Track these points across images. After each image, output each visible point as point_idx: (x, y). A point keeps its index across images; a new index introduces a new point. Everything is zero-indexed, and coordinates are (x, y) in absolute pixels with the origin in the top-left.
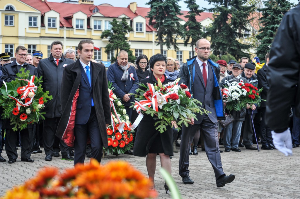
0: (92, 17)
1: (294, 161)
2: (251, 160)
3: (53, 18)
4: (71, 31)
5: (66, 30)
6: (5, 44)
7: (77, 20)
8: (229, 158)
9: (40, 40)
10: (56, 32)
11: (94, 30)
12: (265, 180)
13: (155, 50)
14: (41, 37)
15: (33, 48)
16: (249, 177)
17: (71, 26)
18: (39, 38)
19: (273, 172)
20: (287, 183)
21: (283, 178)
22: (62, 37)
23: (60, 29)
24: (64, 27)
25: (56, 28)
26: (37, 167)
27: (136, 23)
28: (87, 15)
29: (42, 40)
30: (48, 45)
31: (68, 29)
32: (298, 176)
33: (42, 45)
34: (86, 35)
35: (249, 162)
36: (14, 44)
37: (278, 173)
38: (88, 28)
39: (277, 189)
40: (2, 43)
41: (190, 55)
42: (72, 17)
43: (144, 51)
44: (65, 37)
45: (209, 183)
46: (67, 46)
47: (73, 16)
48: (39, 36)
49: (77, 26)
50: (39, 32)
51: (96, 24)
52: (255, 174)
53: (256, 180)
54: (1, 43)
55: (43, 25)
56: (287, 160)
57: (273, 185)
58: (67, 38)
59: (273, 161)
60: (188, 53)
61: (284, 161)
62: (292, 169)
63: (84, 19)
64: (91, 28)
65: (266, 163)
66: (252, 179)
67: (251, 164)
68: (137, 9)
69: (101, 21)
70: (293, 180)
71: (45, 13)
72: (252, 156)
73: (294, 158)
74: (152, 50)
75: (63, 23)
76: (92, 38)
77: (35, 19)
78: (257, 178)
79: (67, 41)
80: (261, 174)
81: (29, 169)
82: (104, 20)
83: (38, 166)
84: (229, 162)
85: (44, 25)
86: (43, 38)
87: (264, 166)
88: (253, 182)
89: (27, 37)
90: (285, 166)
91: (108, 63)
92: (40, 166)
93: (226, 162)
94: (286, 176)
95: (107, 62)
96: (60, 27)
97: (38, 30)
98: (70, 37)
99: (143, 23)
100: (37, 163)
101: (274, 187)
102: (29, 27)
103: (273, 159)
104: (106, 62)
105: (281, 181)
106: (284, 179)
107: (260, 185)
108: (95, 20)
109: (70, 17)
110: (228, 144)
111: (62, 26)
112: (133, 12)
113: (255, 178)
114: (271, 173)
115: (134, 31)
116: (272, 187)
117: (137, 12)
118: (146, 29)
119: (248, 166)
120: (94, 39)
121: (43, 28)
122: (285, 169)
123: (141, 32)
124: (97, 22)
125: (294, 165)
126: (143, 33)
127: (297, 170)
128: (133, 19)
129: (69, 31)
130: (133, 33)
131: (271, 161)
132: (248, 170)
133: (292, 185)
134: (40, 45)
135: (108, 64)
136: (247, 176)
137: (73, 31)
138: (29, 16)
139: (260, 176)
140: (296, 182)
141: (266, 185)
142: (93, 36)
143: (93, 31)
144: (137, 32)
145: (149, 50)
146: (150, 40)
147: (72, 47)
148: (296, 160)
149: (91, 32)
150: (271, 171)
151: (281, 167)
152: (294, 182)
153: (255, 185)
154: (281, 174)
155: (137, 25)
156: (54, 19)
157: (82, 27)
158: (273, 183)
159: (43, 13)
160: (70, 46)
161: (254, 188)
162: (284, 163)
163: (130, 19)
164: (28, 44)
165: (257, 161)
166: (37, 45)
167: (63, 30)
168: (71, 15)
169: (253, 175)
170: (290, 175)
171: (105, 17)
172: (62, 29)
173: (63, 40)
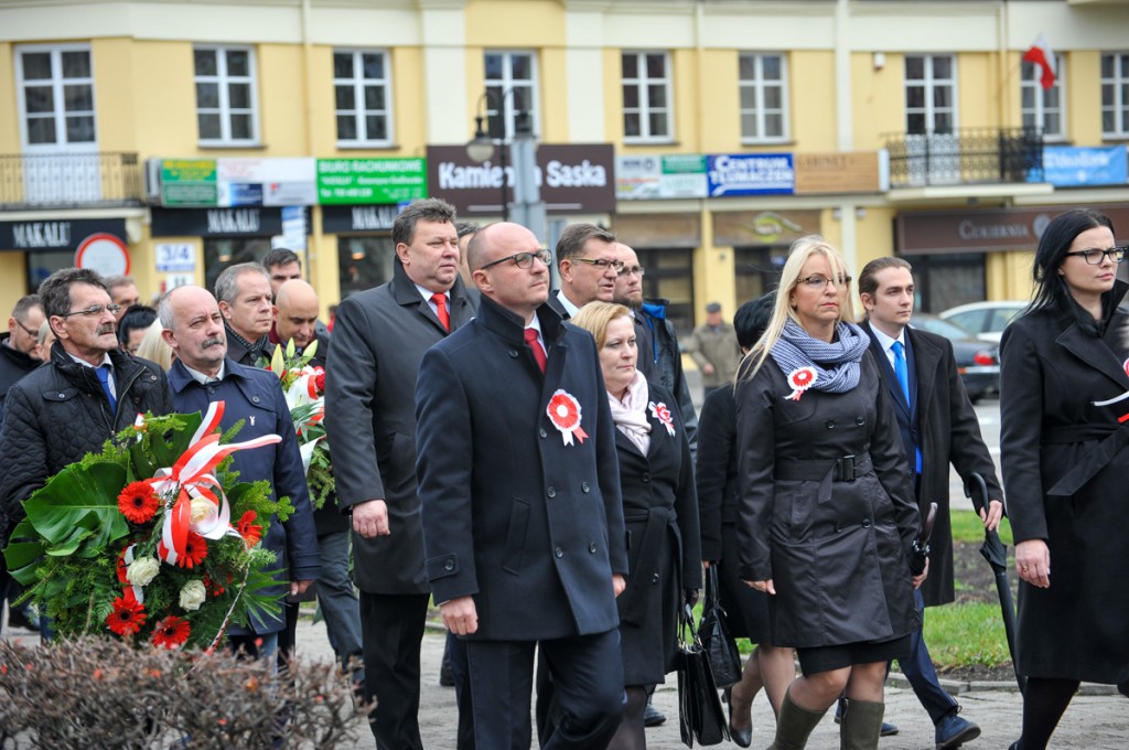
6: (486, 48)
9: (694, 14)
15: (650, 73)
30: (740, 51)
33: (709, 49)
36: (538, 50)
40: (468, 47)
46: (854, 53)
54: (462, 41)
79: (854, 14)
91: (1113, 153)
95: (1106, 150)
104: (1097, 150)
134: (694, 49)
135: (1112, 161)
147: (888, 54)
160: (874, 53)
164: (623, 49)
166: (672, 51)
173: (832, 13)
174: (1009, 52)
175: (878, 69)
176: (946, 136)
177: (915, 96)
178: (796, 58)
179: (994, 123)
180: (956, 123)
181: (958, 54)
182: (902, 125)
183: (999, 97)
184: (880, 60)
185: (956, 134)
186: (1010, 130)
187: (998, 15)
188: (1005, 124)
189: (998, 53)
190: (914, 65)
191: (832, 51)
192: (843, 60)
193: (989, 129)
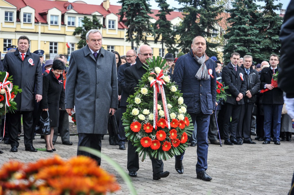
0: (66, 13)
1: (256, 156)
2: (215, 155)
3: (28, 13)
4: (46, 26)
5: (41, 26)
7: (52, 16)
8: (194, 153)
9: (16, 34)
10: (32, 27)
11: (68, 26)
12: (228, 174)
13: (126, 46)
14: (16, 32)
15: (9, 42)
16: (213, 171)
17: (46, 22)
18: (15, 33)
19: (236, 166)
20: (248, 178)
21: (245, 172)
22: (37, 32)
23: (35, 24)
24: (39, 23)
25: (31, 24)
26: (8, 158)
27: (109, 20)
28: (62, 11)
29: (17, 34)
31: (43, 25)
32: (259, 170)
34: (60, 31)
35: (213, 156)
37: (241, 168)
38: (62, 24)
39: (239, 182)
41: (160, 52)
42: (47, 14)
43: (116, 47)
44: (40, 33)
45: (174, 176)
46: (41, 41)
47: (48, 12)
48: (14, 31)
49: (52, 22)
50: (15, 27)
51: (70, 20)
52: (219, 168)
53: (219, 174)
55: (18, 20)
56: (249, 155)
57: (236, 179)
58: (42, 33)
59: (236, 156)
60: (158, 50)
61: (247, 156)
62: (254, 164)
63: (58, 16)
64: (65, 24)
65: (230, 158)
66: (215, 173)
67: (215, 159)
68: (110, 7)
69: (74, 17)
70: (254, 174)
71: (20, 9)
72: (216, 151)
73: (256, 153)
74: (123, 46)
75: (38, 19)
76: (65, 34)
77: (11, 14)
78: (220, 172)
79: (41, 36)
80: (224, 168)
81: (1, 160)
82: (77, 17)
83: (10, 156)
84: (194, 156)
85: (20, 20)
86: (18, 33)
87: (227, 161)
88: (216, 175)
89: (3, 31)
90: (248, 161)
92: (12, 157)
93: (191, 156)
94: (248, 170)
96: (35, 23)
97: (14, 25)
98: (45, 32)
99: (115, 20)
100: (9, 154)
101: (237, 181)
102: (5, 22)
103: (236, 154)
105: (243, 176)
106: (246, 174)
107: (223, 179)
108: (69, 17)
109: (45, 13)
110: (194, 139)
111: (37, 22)
112: (106, 10)
113: (218, 172)
114: (234, 167)
115: (106, 28)
116: (235, 181)
117: (110, 10)
118: (118, 26)
119: (212, 161)
120: (67, 34)
121: (19, 23)
122: (247, 164)
123: (113, 29)
124: (71, 18)
125: (256, 160)
126: (115, 30)
127: (259, 165)
128: (105, 17)
129: (44, 26)
130: (106, 30)
131: (234, 155)
132: (212, 164)
133: (253, 179)
134: (15, 39)
136: (210, 170)
137: (48, 26)
138: (5, 11)
139: (223, 170)
140: (257, 176)
141: (229, 179)
142: (67, 32)
143: (66, 27)
144: (109, 29)
145: (121, 47)
146: (121, 37)
147: (47, 42)
148: (258, 155)
149: (65, 27)
150: (234, 166)
151: (244, 162)
152: (255, 176)
153: (218, 179)
154: (244, 168)
155: (109, 22)
156: (29, 15)
157: (56, 23)
158: (235, 177)
159: (19, 9)
160: (44, 41)
161: (217, 181)
162: (247, 158)
163: (103, 17)
164: (4, 39)
165: (221, 156)
166: (12, 39)
167: (38, 26)
168: (46, 11)
169: (216, 169)
170: (252, 169)
171: (78, 14)
172: (37, 24)
173: (38, 35)
174: (66, 43)
175: (45, 44)
176: (56, 54)
177: (51, 48)
178: (32, 41)
179: (63, 52)
180: (57, 52)
181: (58, 42)
182: (49, 52)
183: (64, 49)
184: (45, 42)
185: (58, 54)
186: (66, 53)
187: (64, 37)
188: (65, 53)
189: (64, 43)
190: (51, 43)
191: (38, 41)
192: (39, 42)
193: (63, 53)
